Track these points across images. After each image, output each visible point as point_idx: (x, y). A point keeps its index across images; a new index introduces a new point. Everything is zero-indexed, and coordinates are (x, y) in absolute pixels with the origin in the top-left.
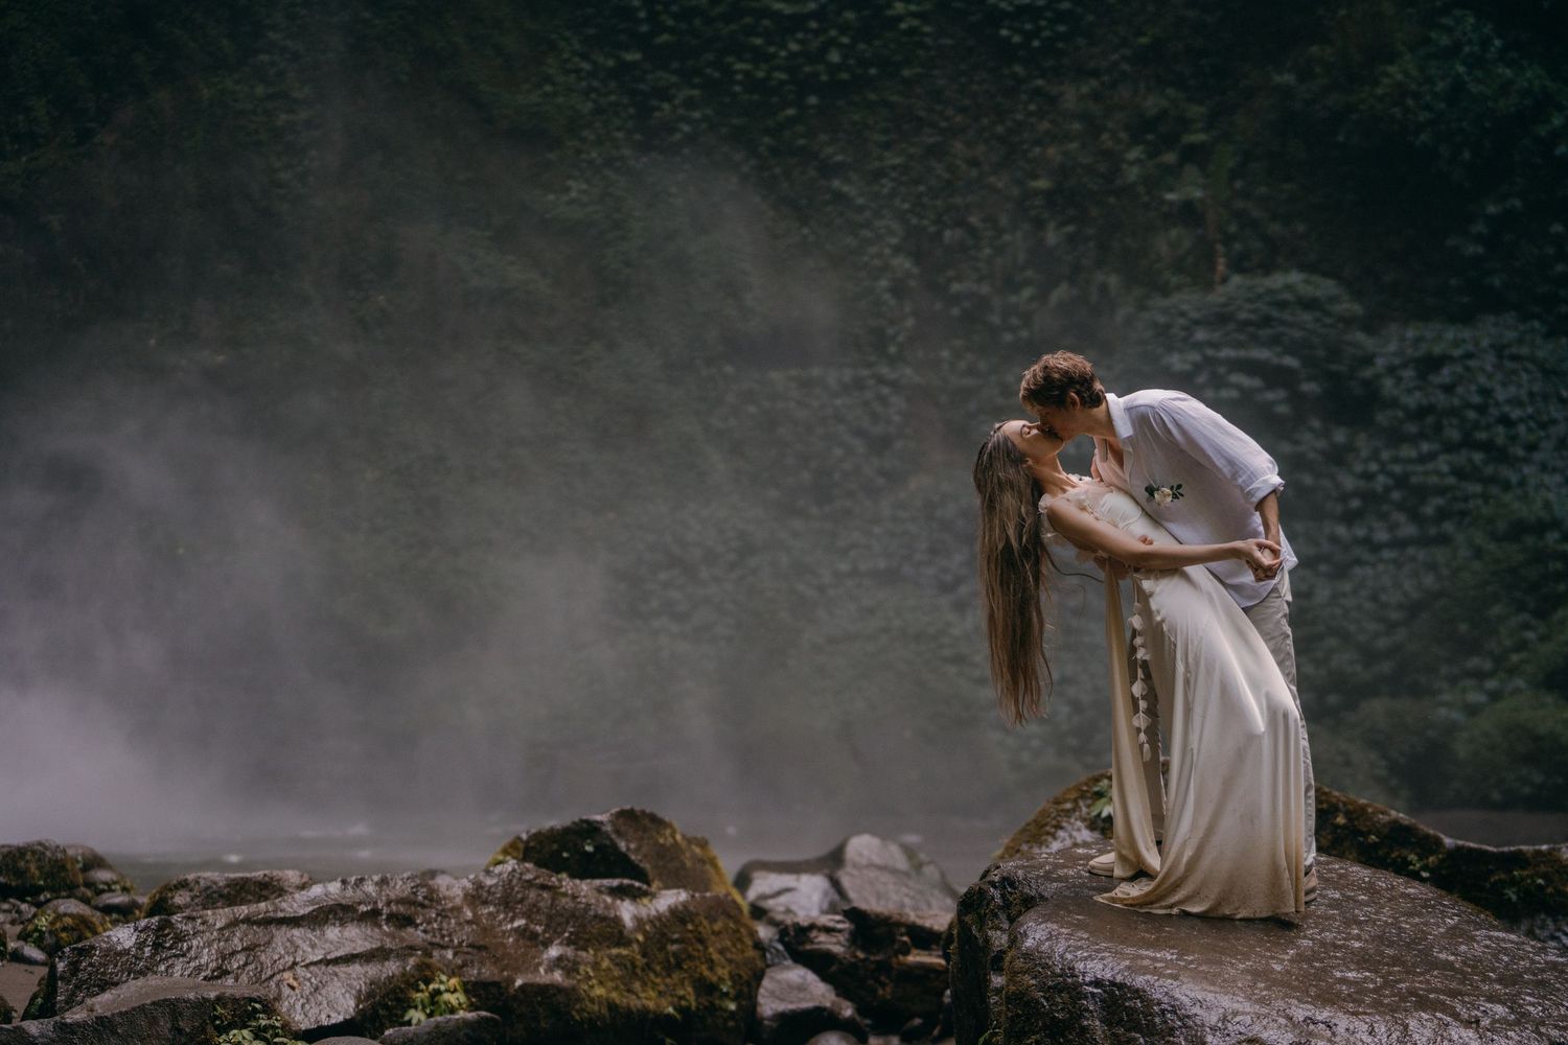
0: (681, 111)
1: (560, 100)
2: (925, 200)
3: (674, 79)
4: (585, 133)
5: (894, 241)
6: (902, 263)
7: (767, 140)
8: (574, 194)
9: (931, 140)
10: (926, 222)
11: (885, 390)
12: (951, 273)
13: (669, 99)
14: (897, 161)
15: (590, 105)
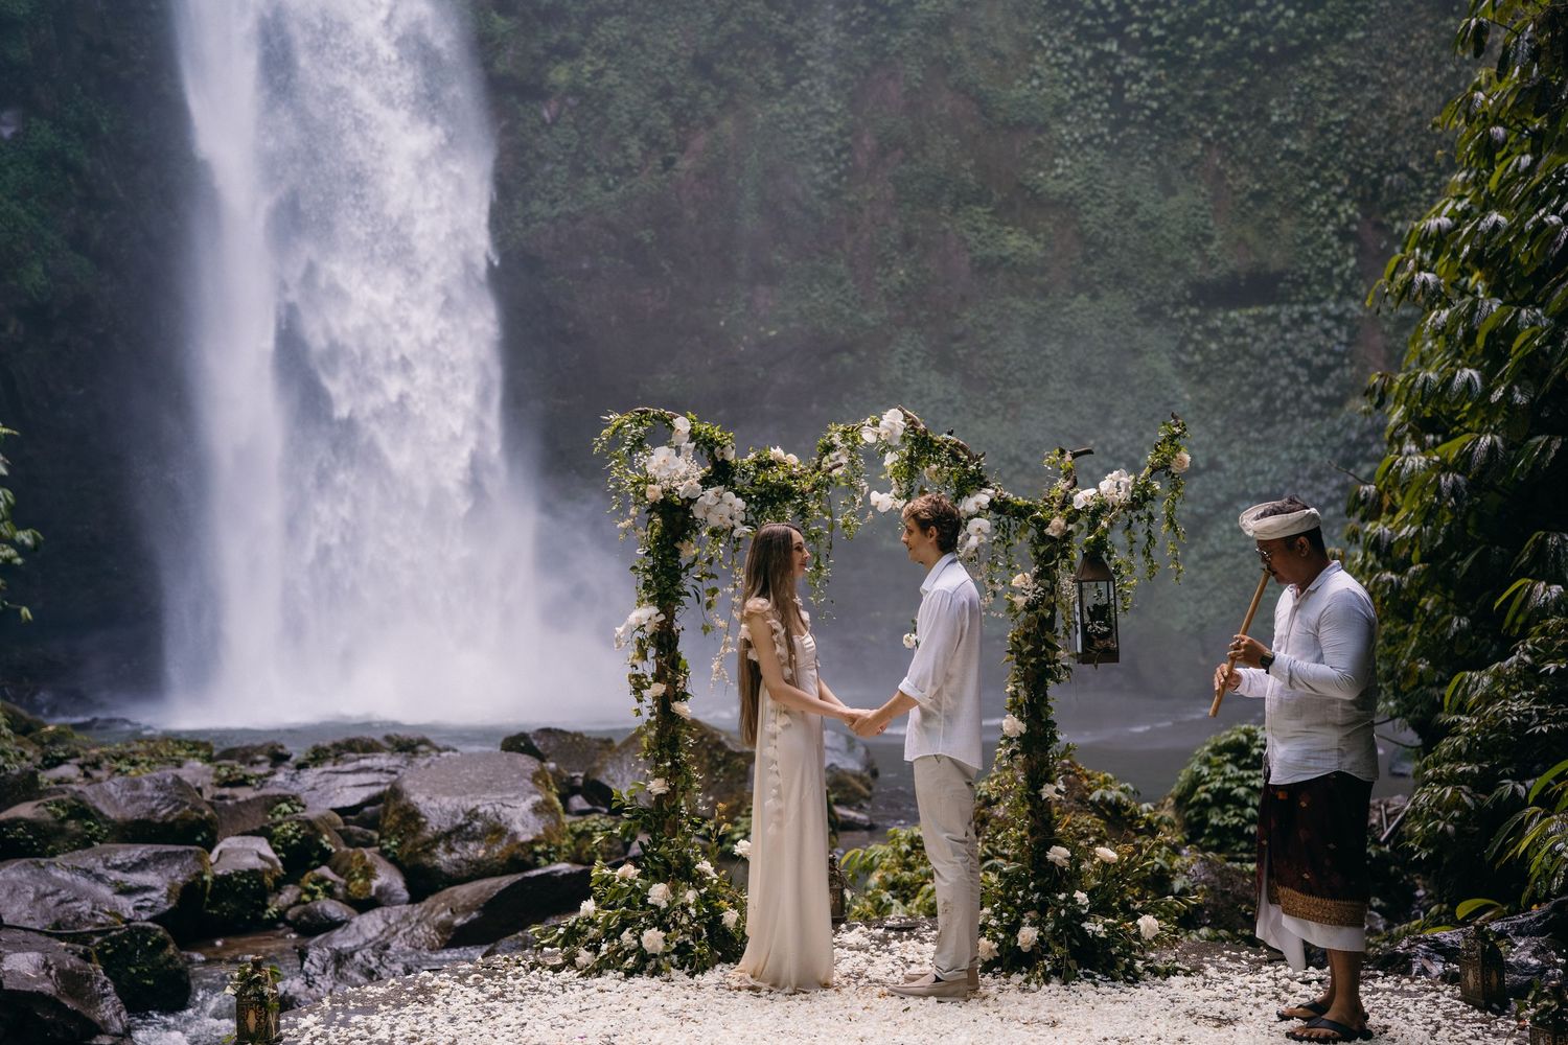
0: (1147, 90)
1: (1045, 90)
2: (1368, 150)
3: (1143, 62)
4: (1069, 118)
5: (1339, 190)
6: (1348, 209)
7: (1225, 107)
8: (1060, 171)
9: (1373, 96)
10: (1367, 171)
11: (1328, 324)
12: (1394, 213)
13: (1137, 80)
14: (1342, 117)
15: (1072, 92)
